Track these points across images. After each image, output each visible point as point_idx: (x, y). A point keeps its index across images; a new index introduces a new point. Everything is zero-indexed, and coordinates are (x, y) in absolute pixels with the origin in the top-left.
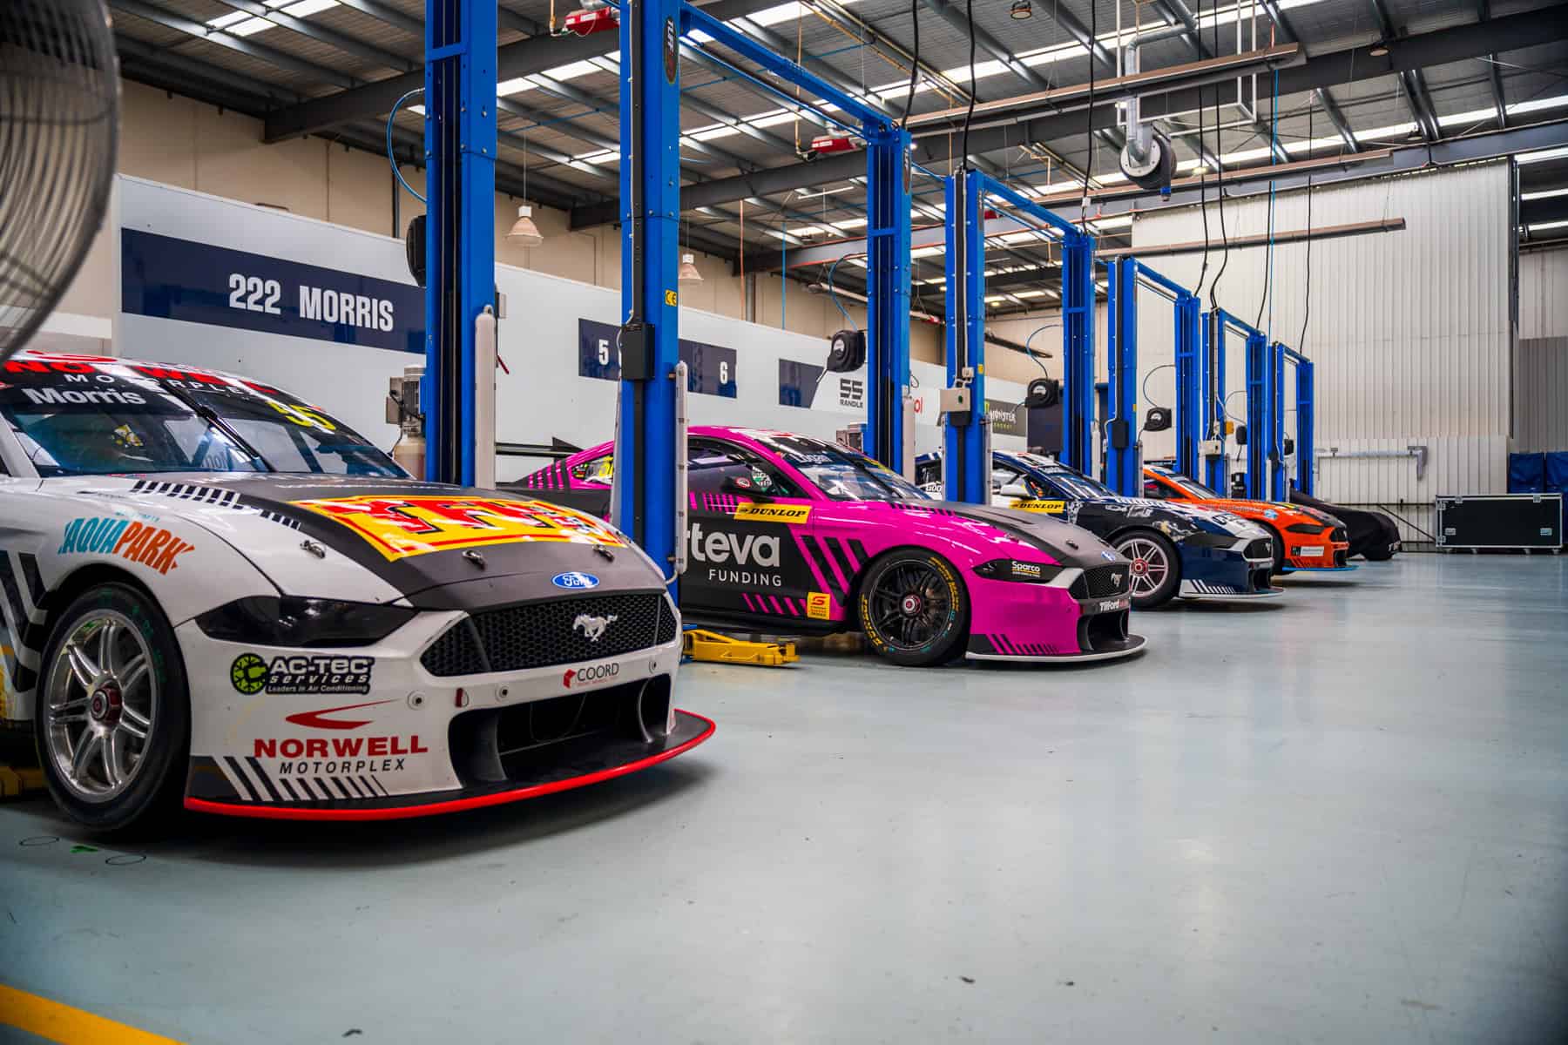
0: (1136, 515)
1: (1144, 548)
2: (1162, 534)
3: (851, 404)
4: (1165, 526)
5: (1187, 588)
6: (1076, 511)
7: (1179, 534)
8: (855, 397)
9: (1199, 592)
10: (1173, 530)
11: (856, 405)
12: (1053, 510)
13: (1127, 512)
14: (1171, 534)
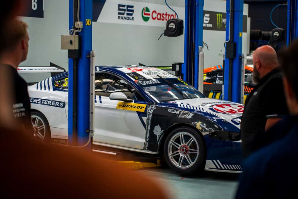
0: (183, 117)
1: (187, 138)
2: (197, 130)
3: (126, 18)
4: (199, 125)
5: (210, 165)
6: (151, 112)
7: (207, 131)
8: (128, 14)
9: (217, 168)
10: (203, 128)
11: (129, 19)
12: (139, 110)
13: (179, 115)
14: (202, 130)
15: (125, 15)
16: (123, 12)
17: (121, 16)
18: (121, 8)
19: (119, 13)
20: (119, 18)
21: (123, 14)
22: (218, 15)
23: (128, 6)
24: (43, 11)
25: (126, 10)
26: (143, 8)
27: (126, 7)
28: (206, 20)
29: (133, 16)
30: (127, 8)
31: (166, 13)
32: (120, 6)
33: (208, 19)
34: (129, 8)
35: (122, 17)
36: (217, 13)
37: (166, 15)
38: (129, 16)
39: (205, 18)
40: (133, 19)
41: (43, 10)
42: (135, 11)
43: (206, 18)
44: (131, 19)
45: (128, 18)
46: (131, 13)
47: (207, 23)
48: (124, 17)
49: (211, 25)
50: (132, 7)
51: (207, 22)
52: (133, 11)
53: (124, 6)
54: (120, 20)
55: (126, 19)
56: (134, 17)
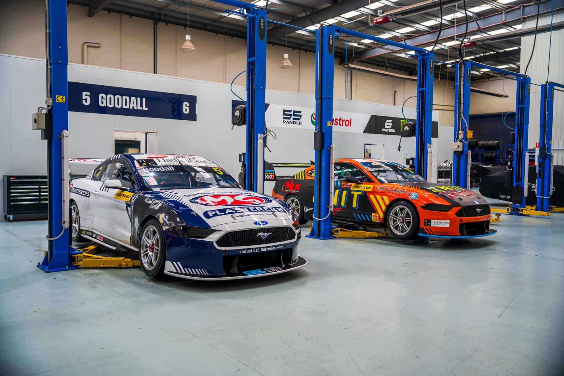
8: (294, 119)
15: (291, 120)
16: (290, 117)
17: (286, 120)
18: (285, 113)
19: (284, 118)
20: (284, 122)
21: (289, 118)
22: (402, 121)
23: (294, 112)
24: (196, 115)
25: (292, 115)
26: (312, 113)
27: (292, 112)
28: (387, 126)
29: (300, 121)
30: (294, 113)
31: (340, 118)
32: (284, 111)
33: (391, 124)
34: (295, 114)
35: (288, 121)
36: (401, 119)
37: (340, 120)
38: (296, 121)
39: (386, 124)
40: (300, 123)
41: (196, 113)
42: (302, 116)
43: (388, 123)
44: (298, 123)
45: (294, 123)
46: (299, 118)
47: (389, 129)
48: (290, 122)
49: (394, 131)
50: (300, 112)
51: (390, 127)
52: (301, 116)
53: (290, 111)
54: (286, 124)
55: (292, 123)
56: (302, 122)
